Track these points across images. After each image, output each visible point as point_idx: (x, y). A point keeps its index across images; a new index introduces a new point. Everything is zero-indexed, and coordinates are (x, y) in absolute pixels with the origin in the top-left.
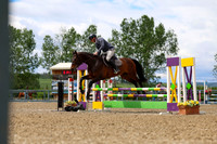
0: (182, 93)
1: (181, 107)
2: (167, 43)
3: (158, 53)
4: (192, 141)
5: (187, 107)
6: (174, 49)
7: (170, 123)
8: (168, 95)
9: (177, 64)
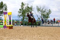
0: (8, 22)
1: (7, 27)
2: (4, 7)
3: (1, 11)
4: (10, 37)
5: (9, 27)
6: (6, 9)
7: (4, 31)
8: (4, 23)
9: (7, 14)
